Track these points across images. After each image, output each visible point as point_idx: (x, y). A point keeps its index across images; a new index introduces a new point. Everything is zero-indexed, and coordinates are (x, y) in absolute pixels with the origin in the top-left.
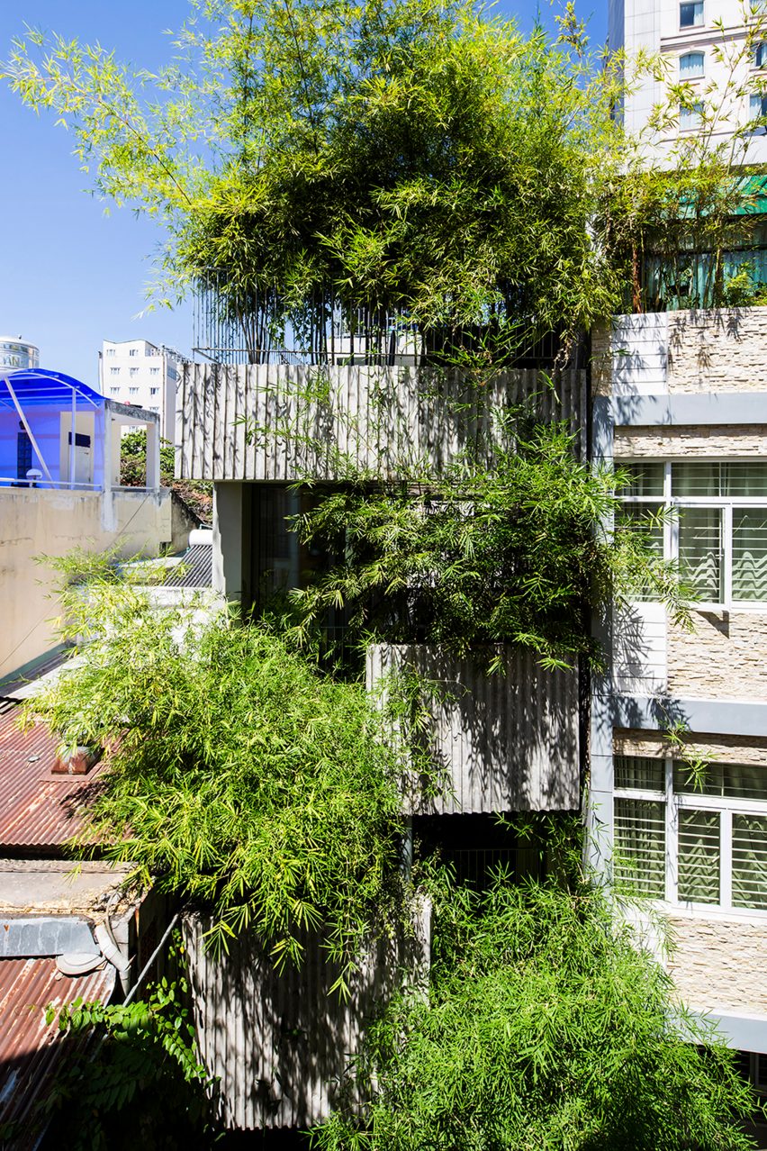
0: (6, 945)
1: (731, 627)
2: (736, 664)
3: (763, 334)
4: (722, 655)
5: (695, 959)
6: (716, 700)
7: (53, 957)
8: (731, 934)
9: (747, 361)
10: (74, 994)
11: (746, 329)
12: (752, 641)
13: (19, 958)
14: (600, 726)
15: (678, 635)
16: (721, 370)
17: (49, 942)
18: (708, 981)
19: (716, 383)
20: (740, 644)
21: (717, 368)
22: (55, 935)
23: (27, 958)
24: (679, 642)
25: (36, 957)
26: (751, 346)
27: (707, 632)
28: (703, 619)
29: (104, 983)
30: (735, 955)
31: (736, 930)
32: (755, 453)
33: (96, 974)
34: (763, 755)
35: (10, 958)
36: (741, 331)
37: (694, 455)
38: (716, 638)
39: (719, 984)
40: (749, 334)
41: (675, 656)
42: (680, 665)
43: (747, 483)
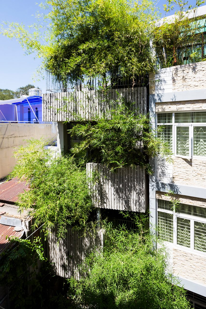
0: (6, 222)
1: (193, 164)
2: (194, 175)
3: (203, 71)
4: (190, 172)
5: (182, 262)
6: (188, 186)
7: (14, 226)
8: (193, 257)
9: (198, 80)
10: (15, 235)
11: (198, 69)
12: (200, 168)
13: (8, 226)
14: (153, 189)
15: (176, 165)
16: (189, 83)
17: (14, 223)
18: (185, 270)
19: (188, 87)
20: (195, 169)
21: (188, 83)
22: (15, 222)
23: (10, 226)
24: (176, 167)
25: (11, 226)
26: (199, 75)
27: (185, 165)
28: (183, 160)
29: (21, 234)
30: (194, 264)
31: (195, 257)
32: (201, 109)
33: (21, 232)
34: (204, 204)
35: (7, 225)
36: (196, 70)
37: (180, 110)
38: (187, 167)
39: (189, 271)
40: (199, 71)
41: (175, 171)
42: (176, 174)
43: (201, 119)
